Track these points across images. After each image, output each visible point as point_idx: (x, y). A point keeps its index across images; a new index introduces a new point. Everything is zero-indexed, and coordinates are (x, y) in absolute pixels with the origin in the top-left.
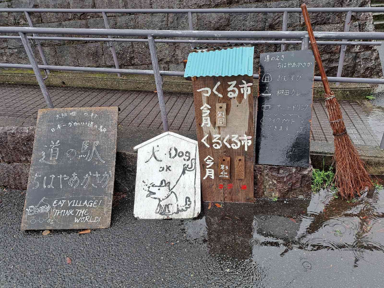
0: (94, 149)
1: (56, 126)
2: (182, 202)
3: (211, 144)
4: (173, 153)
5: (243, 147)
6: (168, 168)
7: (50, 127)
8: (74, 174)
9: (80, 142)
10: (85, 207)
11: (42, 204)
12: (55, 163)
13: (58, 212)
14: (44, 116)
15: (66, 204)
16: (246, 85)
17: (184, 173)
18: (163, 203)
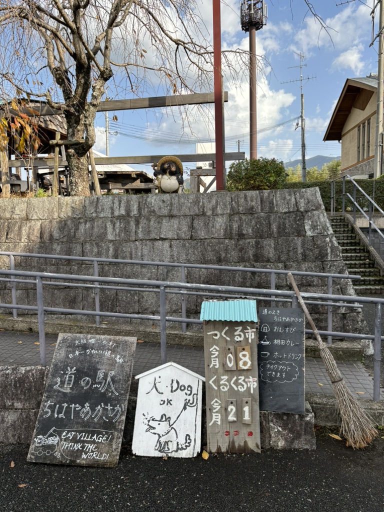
0: (109, 379)
1: (74, 352)
2: (182, 440)
3: (219, 386)
4: (175, 386)
5: (249, 389)
6: (169, 402)
7: (68, 353)
8: (87, 405)
9: (96, 370)
10: (94, 442)
11: (51, 435)
12: (68, 391)
13: (66, 445)
14: (64, 340)
15: (75, 437)
16: (250, 331)
17: (185, 408)
18: (163, 440)
